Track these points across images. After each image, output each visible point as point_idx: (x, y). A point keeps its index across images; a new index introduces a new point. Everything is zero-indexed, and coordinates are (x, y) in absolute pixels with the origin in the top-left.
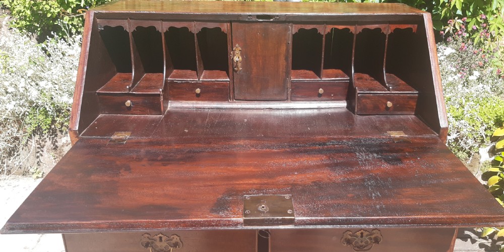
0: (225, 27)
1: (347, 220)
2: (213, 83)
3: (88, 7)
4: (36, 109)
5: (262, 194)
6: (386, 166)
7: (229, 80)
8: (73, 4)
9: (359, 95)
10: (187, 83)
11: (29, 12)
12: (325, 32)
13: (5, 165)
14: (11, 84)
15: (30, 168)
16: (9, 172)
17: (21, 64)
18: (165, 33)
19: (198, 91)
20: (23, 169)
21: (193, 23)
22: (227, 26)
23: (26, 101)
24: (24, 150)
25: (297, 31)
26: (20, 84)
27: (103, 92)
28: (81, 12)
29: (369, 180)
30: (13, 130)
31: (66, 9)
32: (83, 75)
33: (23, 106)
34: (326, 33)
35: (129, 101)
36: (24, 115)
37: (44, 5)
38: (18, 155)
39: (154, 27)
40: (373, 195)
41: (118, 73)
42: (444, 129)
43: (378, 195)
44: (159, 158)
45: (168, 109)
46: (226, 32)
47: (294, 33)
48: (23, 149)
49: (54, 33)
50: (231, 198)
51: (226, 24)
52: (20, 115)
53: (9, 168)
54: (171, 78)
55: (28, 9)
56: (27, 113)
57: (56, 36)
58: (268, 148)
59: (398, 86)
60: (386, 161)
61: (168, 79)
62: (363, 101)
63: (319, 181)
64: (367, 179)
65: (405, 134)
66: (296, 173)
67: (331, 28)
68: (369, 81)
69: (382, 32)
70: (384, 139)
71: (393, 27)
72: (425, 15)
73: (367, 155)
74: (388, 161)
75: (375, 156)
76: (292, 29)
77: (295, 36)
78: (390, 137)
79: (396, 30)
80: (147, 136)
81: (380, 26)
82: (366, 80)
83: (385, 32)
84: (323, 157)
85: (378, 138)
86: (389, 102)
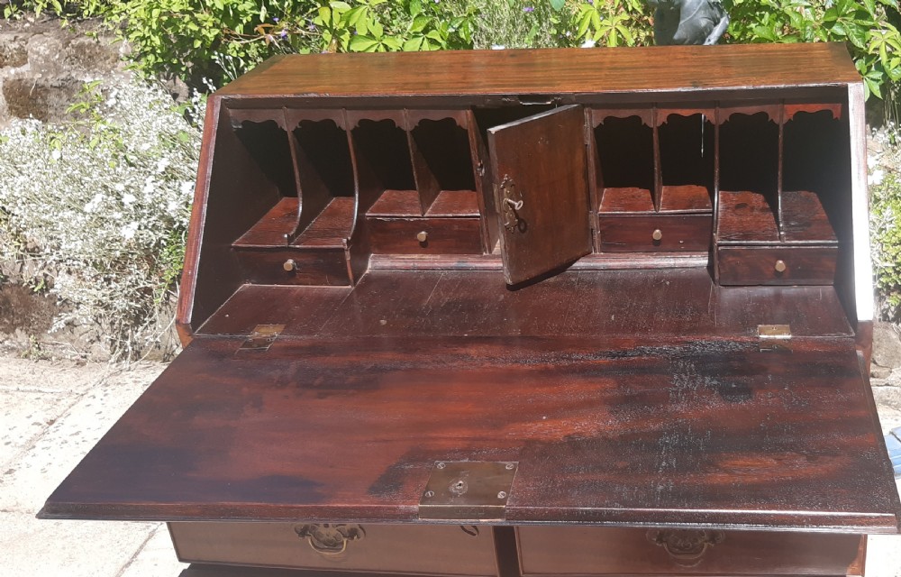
0: (465, 118)
1: (595, 513)
2: (451, 221)
3: (276, 19)
4: (181, 234)
5: (466, 460)
6: (715, 405)
7: (479, 215)
8: (247, 15)
9: (720, 248)
10: (401, 220)
11: (157, 40)
12: (655, 122)
13: (128, 342)
14: (128, 188)
15: (175, 347)
16: (137, 355)
17: (146, 146)
18: (352, 131)
19: (422, 235)
20: (163, 350)
21: (404, 112)
22: (467, 115)
23: (161, 217)
24: (163, 312)
25: (601, 121)
26: (145, 188)
27: (244, 245)
28: (263, 31)
29: (670, 433)
30: (138, 274)
31: (233, 28)
33: (155, 228)
34: (658, 125)
35: (290, 261)
36: (158, 244)
37: (187, 23)
38: (151, 323)
39: (332, 121)
40: (664, 464)
41: (284, 199)
42: (864, 323)
43: (671, 466)
44: (317, 382)
45: (367, 272)
46: (465, 127)
47: (595, 126)
48: (160, 310)
49: (207, 80)
50: (411, 466)
51: (463, 112)
52: (152, 245)
53: (136, 348)
54: (372, 212)
55: (155, 33)
56: (162, 242)
57: (212, 88)
58: (516, 362)
59: (809, 225)
60: (721, 394)
61: (367, 214)
62: (730, 259)
63: (580, 434)
64: (667, 431)
65: (792, 331)
66: (544, 418)
67: (668, 114)
68: (756, 212)
69: (769, 120)
70: (741, 343)
71: (791, 110)
72: (850, 85)
73: (693, 379)
74: (725, 392)
75: (707, 382)
76: (591, 116)
77: (597, 132)
78: (758, 338)
79: (799, 114)
80: (310, 333)
81: (766, 108)
82: (752, 209)
83: (777, 120)
84: (609, 383)
85: (734, 341)
86: (781, 262)
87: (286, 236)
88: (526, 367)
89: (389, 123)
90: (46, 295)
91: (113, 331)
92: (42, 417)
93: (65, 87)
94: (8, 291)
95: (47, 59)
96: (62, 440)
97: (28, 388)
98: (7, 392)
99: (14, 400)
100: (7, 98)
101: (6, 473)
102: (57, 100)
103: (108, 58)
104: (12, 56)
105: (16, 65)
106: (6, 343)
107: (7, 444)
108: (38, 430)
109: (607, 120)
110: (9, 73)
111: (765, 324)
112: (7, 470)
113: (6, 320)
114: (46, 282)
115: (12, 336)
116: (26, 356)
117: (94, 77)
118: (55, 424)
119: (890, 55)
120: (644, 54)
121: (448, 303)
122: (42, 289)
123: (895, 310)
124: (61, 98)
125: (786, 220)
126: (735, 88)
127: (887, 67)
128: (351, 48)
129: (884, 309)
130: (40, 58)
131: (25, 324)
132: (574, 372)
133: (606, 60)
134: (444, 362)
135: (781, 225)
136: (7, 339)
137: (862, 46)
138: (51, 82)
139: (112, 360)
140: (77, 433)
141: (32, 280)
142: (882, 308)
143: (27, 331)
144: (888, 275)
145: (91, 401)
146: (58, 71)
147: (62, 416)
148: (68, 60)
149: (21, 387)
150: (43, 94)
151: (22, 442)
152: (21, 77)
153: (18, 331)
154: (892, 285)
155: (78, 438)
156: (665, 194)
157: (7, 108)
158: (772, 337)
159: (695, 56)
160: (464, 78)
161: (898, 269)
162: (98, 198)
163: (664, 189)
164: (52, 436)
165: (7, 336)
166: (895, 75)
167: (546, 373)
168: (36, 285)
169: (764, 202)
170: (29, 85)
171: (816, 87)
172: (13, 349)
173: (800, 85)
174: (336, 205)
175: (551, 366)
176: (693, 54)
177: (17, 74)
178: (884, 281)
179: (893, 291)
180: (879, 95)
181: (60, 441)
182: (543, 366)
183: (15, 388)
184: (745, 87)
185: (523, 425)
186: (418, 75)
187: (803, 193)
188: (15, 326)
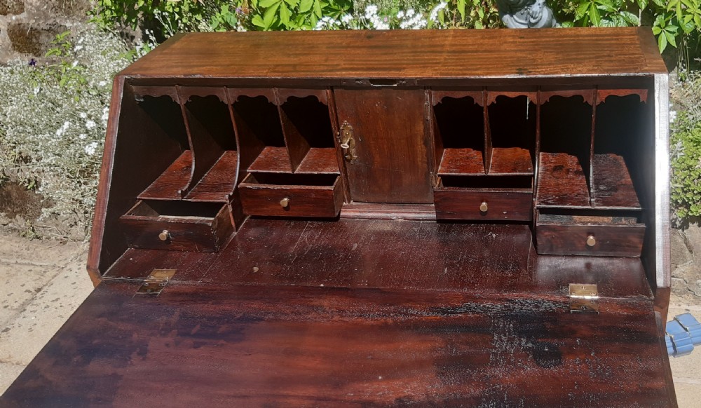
0: (324, 96)
6: (529, 370)
7: (338, 173)
12: (485, 102)
14: (90, 116)
17: (103, 83)
18: (233, 105)
19: (285, 201)
21: (275, 91)
22: (327, 93)
25: (439, 101)
27: (147, 198)
29: (488, 399)
32: (107, 181)
34: (488, 104)
35: (165, 232)
39: (216, 96)
41: (185, 152)
44: (194, 331)
46: (325, 103)
47: (434, 104)
49: (149, 32)
51: (324, 91)
54: (252, 168)
57: (152, 38)
58: (361, 316)
59: (616, 189)
60: (535, 357)
61: (248, 171)
62: (546, 234)
63: (409, 397)
64: (486, 397)
65: (600, 292)
66: (380, 378)
67: (496, 96)
68: (571, 175)
69: (585, 101)
70: (555, 302)
71: (603, 94)
72: (657, 76)
73: (511, 340)
74: (539, 356)
75: (523, 343)
76: (431, 97)
77: (436, 109)
78: (569, 298)
79: (609, 98)
80: (196, 278)
81: (581, 92)
82: (568, 171)
83: (590, 102)
84: (437, 341)
85: (547, 300)
86: (591, 237)
87: (180, 192)
88: (369, 322)
89: (262, 99)
90: (36, 192)
91: (86, 218)
92: (31, 286)
93: (52, 30)
94: (9, 188)
95: (38, 9)
96: (45, 305)
97: (24, 261)
98: (8, 265)
99: (13, 271)
100: (11, 38)
101: (3, 331)
102: (47, 39)
103: (83, 8)
104: (13, 6)
105: (16, 13)
106: (10, 225)
107: (5, 307)
108: (28, 296)
109: (445, 100)
110: (11, 19)
111: (576, 283)
112: (4, 329)
113: (9, 209)
114: (36, 182)
115: (13, 220)
116: (24, 236)
117: (73, 23)
118: (42, 292)
119: (684, 12)
120: (479, 37)
121: (311, 251)
122: (33, 187)
123: (682, 220)
124: (49, 38)
125: (597, 183)
126: (555, 76)
127: (681, 22)
128: (260, 5)
129: (673, 219)
130: (33, 8)
131: (23, 211)
132: (408, 328)
133: (447, 42)
134: (300, 314)
135: (592, 191)
136: (11, 222)
137: (662, 5)
138: (41, 27)
139: (85, 241)
140: (57, 300)
141: (26, 180)
142: (672, 218)
143: (24, 217)
144: (678, 194)
145: (68, 273)
146: (47, 18)
147: (46, 285)
148: (53, 10)
149: (19, 261)
150: (37, 36)
151: (16, 306)
152: (20, 22)
153: (18, 216)
154: (680, 201)
155: (57, 304)
156: (494, 156)
157: (11, 45)
158: (581, 297)
159: (522, 40)
160: (326, 60)
161: (685, 189)
162: (66, 125)
163: (494, 151)
164: (38, 301)
165: (10, 220)
166: (688, 29)
167: (385, 327)
168: (29, 183)
169: (577, 164)
170: (26, 28)
171: (626, 76)
172: (15, 229)
173: (612, 75)
174: (226, 160)
175: (390, 321)
176: (521, 38)
177: (17, 20)
178: (674, 199)
179: (681, 206)
180: (674, 44)
181: (44, 306)
182: (382, 320)
183: (14, 262)
184: (563, 75)
185: (361, 385)
186: (289, 55)
187: (612, 156)
188: (16, 213)
